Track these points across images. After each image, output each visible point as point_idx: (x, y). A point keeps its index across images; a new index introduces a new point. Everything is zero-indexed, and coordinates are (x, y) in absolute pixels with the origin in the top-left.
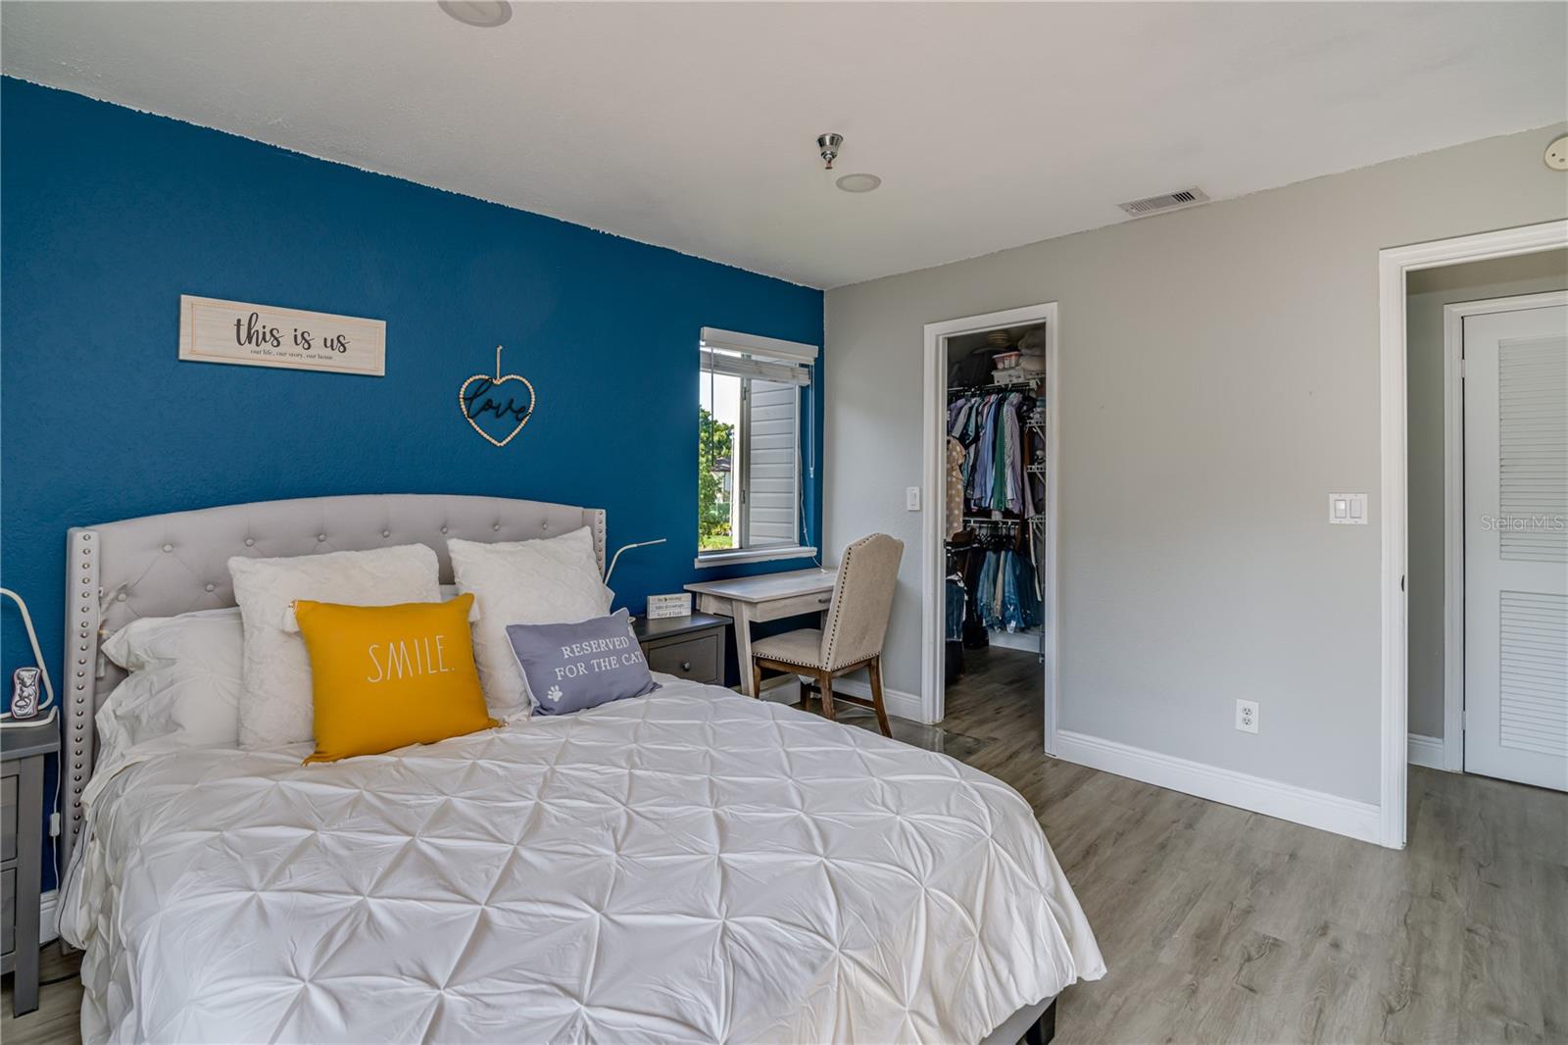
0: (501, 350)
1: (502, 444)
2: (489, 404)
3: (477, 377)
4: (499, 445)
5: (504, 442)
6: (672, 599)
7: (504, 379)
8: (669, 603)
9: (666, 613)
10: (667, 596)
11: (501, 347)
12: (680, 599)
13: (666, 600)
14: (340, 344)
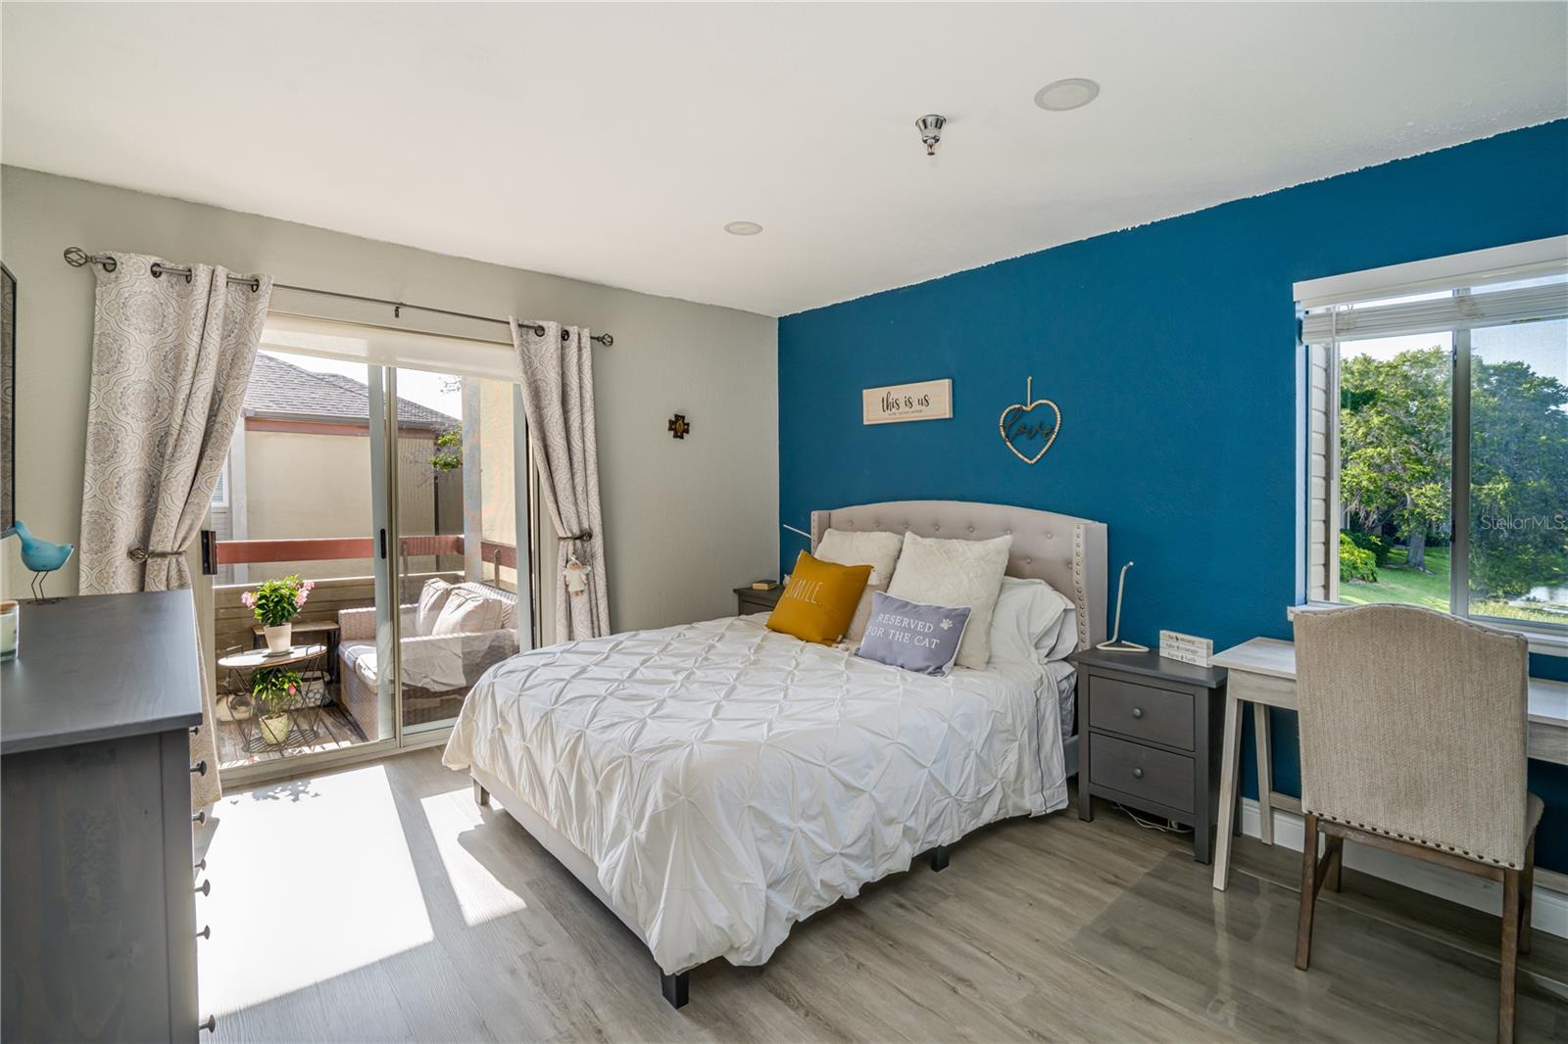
0: (1031, 381)
1: (1033, 462)
2: (1026, 429)
3: (1012, 407)
4: (1030, 462)
5: (1035, 460)
6: (1182, 640)
7: (1033, 405)
8: (1181, 645)
9: (1177, 655)
10: (1180, 636)
11: (1030, 378)
12: (1193, 643)
13: (1177, 639)
14: (925, 401)
